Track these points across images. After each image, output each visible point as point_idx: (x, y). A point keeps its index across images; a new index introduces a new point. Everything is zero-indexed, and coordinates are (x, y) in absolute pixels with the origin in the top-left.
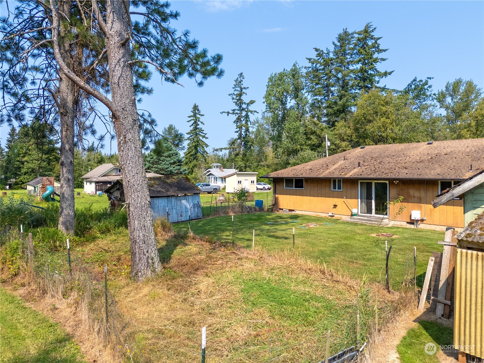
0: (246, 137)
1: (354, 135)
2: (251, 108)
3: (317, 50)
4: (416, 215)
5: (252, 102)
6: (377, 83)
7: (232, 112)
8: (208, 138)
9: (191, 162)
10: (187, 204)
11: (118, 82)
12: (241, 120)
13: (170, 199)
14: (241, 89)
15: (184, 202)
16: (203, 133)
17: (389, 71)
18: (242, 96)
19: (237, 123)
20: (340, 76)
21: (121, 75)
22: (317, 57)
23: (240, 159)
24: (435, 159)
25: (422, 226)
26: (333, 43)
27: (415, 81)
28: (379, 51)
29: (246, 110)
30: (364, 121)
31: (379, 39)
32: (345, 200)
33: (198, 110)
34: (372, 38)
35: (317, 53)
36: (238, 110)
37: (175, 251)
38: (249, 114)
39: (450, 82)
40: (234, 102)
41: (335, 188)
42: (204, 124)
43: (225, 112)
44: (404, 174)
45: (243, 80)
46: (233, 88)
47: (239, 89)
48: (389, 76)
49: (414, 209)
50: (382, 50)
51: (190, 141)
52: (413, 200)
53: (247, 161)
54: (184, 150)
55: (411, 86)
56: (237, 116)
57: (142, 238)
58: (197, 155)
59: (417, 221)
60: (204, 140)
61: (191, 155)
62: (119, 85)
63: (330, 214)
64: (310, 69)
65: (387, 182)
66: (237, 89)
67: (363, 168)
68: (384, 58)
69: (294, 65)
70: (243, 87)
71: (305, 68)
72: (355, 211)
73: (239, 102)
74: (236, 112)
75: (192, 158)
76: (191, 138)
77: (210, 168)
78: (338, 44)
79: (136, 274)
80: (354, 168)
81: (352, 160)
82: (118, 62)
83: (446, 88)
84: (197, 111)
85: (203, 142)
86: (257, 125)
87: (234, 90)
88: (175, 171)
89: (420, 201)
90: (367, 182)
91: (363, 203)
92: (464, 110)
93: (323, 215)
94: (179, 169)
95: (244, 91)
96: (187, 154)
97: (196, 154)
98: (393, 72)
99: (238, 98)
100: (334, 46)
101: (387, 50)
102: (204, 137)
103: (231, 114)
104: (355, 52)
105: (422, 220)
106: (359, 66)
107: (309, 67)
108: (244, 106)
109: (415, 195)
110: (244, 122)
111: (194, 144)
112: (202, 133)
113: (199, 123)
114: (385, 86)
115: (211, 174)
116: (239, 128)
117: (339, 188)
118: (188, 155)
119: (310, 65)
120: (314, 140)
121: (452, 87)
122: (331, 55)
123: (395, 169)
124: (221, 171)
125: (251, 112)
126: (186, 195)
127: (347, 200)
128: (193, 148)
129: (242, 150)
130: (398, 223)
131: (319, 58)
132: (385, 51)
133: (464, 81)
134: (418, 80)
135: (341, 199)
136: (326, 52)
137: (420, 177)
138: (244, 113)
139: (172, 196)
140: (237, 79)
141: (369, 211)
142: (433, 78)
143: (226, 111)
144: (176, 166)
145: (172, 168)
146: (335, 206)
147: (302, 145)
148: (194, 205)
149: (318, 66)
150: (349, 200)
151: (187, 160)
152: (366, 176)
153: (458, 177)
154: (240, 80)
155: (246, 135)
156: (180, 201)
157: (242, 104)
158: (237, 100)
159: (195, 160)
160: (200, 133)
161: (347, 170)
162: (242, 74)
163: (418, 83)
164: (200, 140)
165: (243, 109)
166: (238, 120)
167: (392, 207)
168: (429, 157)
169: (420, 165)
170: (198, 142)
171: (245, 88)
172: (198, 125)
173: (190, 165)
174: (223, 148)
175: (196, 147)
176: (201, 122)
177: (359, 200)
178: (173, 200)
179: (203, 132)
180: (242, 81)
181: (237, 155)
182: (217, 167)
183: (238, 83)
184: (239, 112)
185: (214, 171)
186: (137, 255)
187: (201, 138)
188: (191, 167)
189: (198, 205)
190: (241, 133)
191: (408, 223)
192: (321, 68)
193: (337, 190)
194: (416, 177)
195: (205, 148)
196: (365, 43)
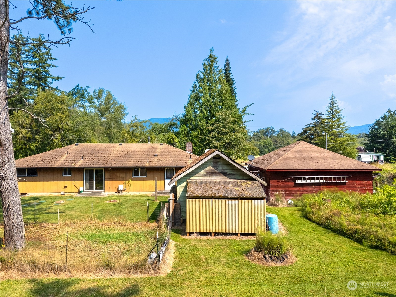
1: (34, 124)
4: (121, 187)
6: (51, 84)
11: (4, 122)
17: (60, 77)
20: (16, 71)
21: (6, 118)
24: (128, 155)
25: (124, 193)
27: (78, 87)
28: (51, 58)
31: (51, 49)
32: (74, 182)
34: (45, 47)
41: (65, 174)
44: (114, 164)
48: (60, 80)
49: (120, 184)
50: (53, 58)
52: (119, 179)
55: (75, 90)
59: (121, 191)
62: (4, 124)
63: (62, 193)
65: (104, 169)
67: (86, 160)
68: (55, 65)
72: (81, 189)
80: (79, 160)
81: (74, 154)
82: (4, 108)
83: (94, 93)
89: (123, 179)
90: (89, 170)
91: (87, 183)
92: (107, 111)
93: (56, 194)
98: (63, 78)
101: (57, 59)
104: (30, 54)
105: (124, 190)
109: (120, 176)
114: (57, 87)
117: (69, 174)
121: (97, 93)
123: (108, 161)
127: (75, 182)
130: (111, 194)
132: (55, 59)
133: (105, 90)
134: (80, 86)
135: (70, 182)
137: (124, 166)
141: (91, 188)
142: (90, 87)
146: (66, 187)
150: (77, 182)
152: (91, 166)
153: (143, 166)
161: (74, 161)
163: (80, 89)
167: (106, 183)
168: (124, 154)
169: (121, 159)
177: (84, 181)
191: (116, 192)
193: (67, 175)
194: (122, 166)
196: (39, 49)
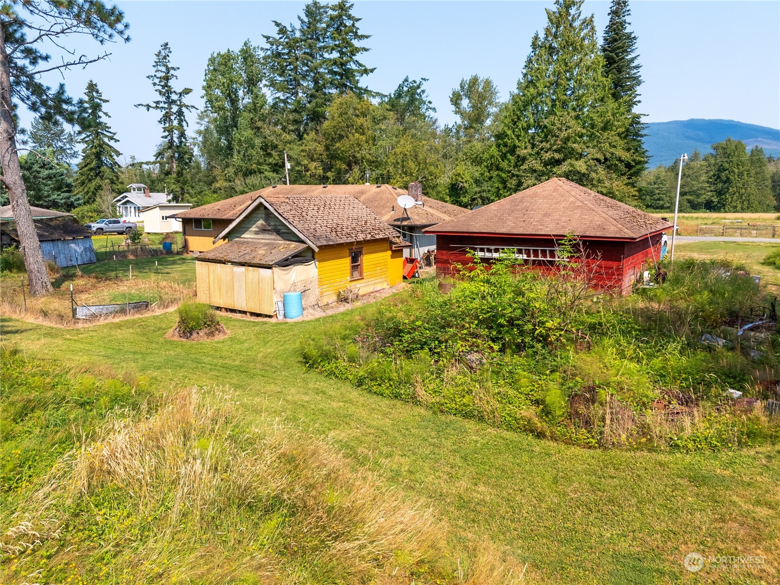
0: (181, 145)
1: (325, 153)
2: (186, 100)
3: (277, 24)
5: (187, 91)
7: (154, 105)
8: (118, 141)
9: (90, 180)
10: (77, 248)
12: (170, 120)
13: (56, 243)
14: (168, 70)
15: (72, 245)
16: (110, 132)
18: (170, 81)
19: (165, 123)
22: (279, 34)
23: (173, 181)
26: (299, 18)
27: (407, 81)
28: (359, 38)
29: (178, 103)
30: (334, 136)
31: (358, 20)
33: (97, 92)
34: (350, 17)
35: (278, 29)
36: (165, 103)
37: (64, 284)
38: (184, 109)
39: (465, 80)
40: (156, 91)
42: (109, 117)
43: (142, 105)
45: (169, 54)
46: (154, 66)
47: (164, 69)
48: (371, 74)
50: (363, 36)
51: (86, 145)
53: (185, 183)
54: (76, 157)
55: (403, 88)
56: (164, 112)
57: (36, 269)
58: (102, 169)
60: (112, 143)
61: (91, 169)
64: (269, 53)
66: (160, 68)
68: (366, 47)
69: (245, 44)
70: (170, 65)
71: (262, 49)
73: (166, 91)
74: (162, 105)
75: (92, 174)
76: (87, 139)
77: (128, 191)
78: (306, 20)
79: (35, 293)
83: (461, 87)
84: (94, 94)
85: (111, 147)
86: (206, 120)
87: (155, 69)
88: (61, 199)
94: (69, 198)
95: (172, 72)
96: (83, 168)
97: (99, 167)
98: (375, 68)
99: (163, 84)
100: (300, 22)
101: (369, 36)
102: (111, 138)
103: (153, 108)
106: (335, 55)
107: (267, 49)
108: (174, 97)
110: (175, 123)
111: (94, 150)
112: (108, 131)
113: (100, 114)
115: (128, 202)
116: (168, 131)
118: (85, 169)
119: (268, 46)
120: (275, 157)
122: (298, 34)
124: (146, 196)
125: (187, 107)
126: (74, 238)
128: (93, 157)
129: (175, 166)
131: (281, 36)
132: (367, 37)
133: (481, 79)
134: (410, 80)
136: (290, 29)
138: (175, 109)
139: (58, 240)
140: (160, 52)
143: (145, 104)
144: (62, 192)
145: (55, 196)
147: (260, 164)
148: (85, 249)
149: (280, 48)
151: (84, 177)
154: (164, 54)
155: (181, 142)
156: (68, 244)
157: (171, 93)
158: (162, 86)
159: (98, 178)
160: (105, 132)
162: (167, 44)
163: (411, 85)
164: (104, 143)
165: (174, 102)
166: (166, 118)
170: (100, 146)
171: (173, 68)
172: (100, 117)
173: (89, 185)
174: (143, 163)
175: (98, 155)
176: (104, 113)
178: (60, 245)
179: (110, 130)
180: (168, 56)
181: (168, 173)
182: (139, 189)
183: (162, 58)
184: (166, 106)
185: (132, 196)
186: (34, 280)
187: (106, 140)
188: (92, 189)
189: (91, 249)
190: (172, 138)
192: (284, 51)
195: (115, 157)
196: (341, 23)
